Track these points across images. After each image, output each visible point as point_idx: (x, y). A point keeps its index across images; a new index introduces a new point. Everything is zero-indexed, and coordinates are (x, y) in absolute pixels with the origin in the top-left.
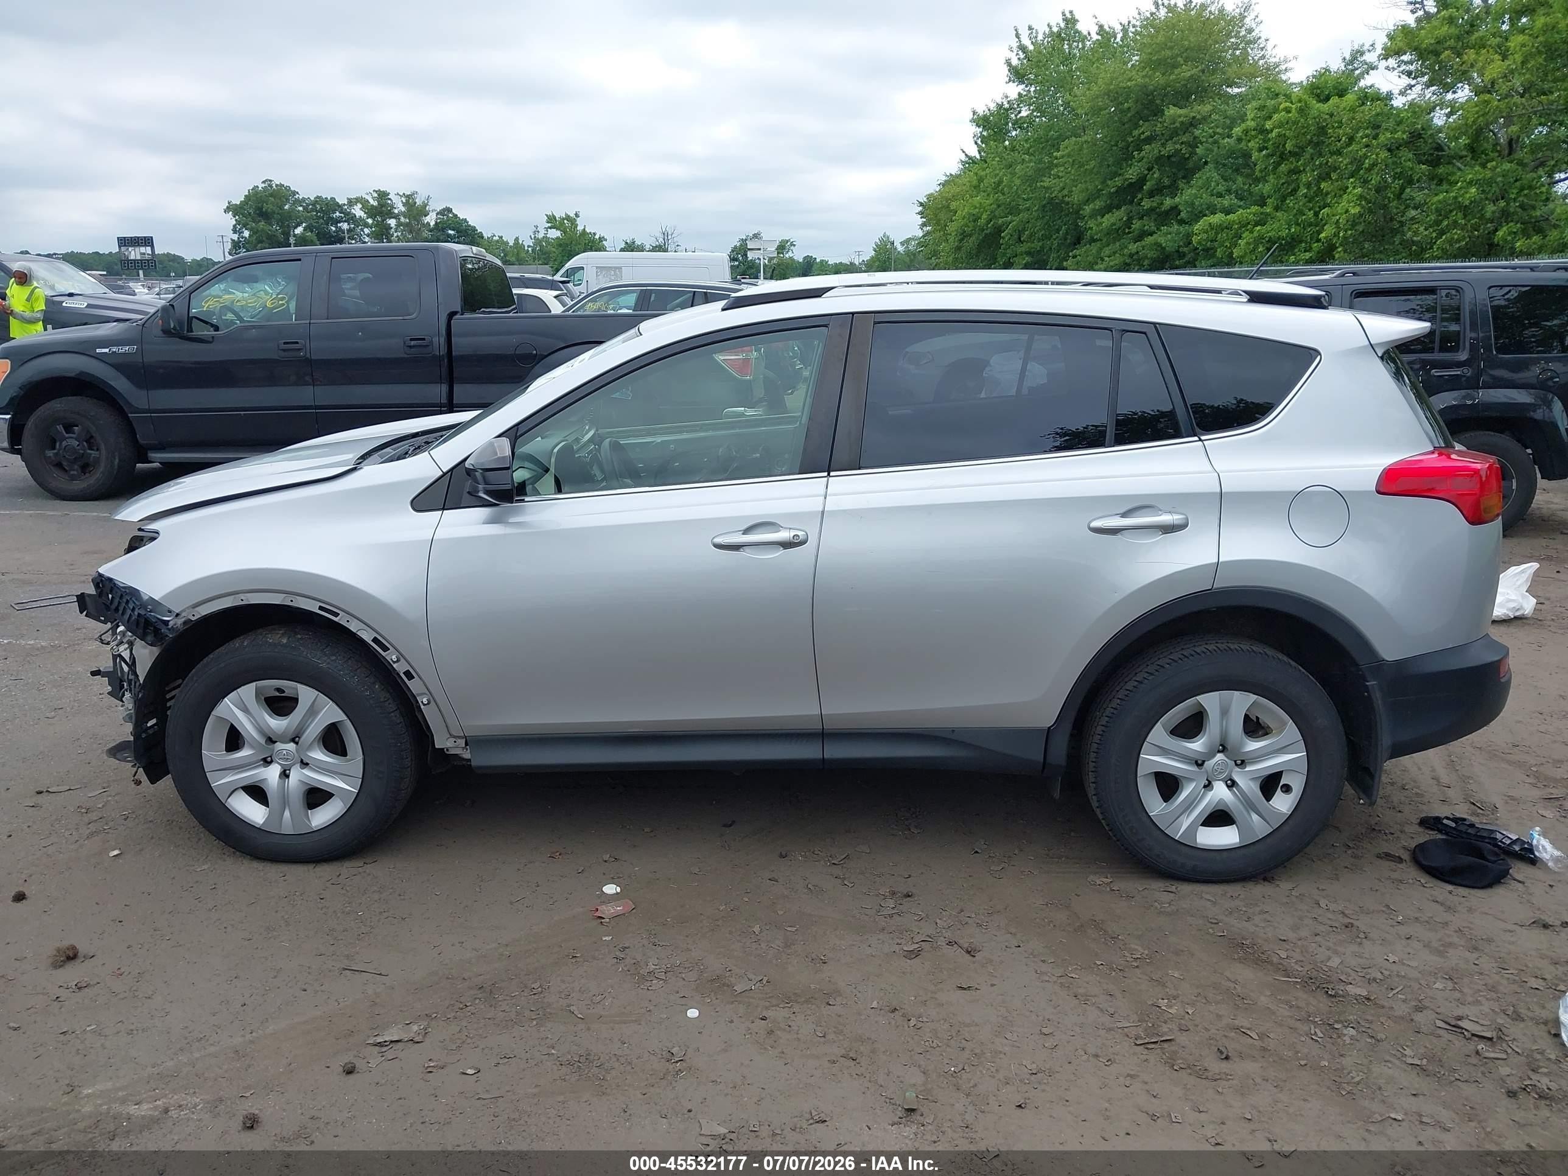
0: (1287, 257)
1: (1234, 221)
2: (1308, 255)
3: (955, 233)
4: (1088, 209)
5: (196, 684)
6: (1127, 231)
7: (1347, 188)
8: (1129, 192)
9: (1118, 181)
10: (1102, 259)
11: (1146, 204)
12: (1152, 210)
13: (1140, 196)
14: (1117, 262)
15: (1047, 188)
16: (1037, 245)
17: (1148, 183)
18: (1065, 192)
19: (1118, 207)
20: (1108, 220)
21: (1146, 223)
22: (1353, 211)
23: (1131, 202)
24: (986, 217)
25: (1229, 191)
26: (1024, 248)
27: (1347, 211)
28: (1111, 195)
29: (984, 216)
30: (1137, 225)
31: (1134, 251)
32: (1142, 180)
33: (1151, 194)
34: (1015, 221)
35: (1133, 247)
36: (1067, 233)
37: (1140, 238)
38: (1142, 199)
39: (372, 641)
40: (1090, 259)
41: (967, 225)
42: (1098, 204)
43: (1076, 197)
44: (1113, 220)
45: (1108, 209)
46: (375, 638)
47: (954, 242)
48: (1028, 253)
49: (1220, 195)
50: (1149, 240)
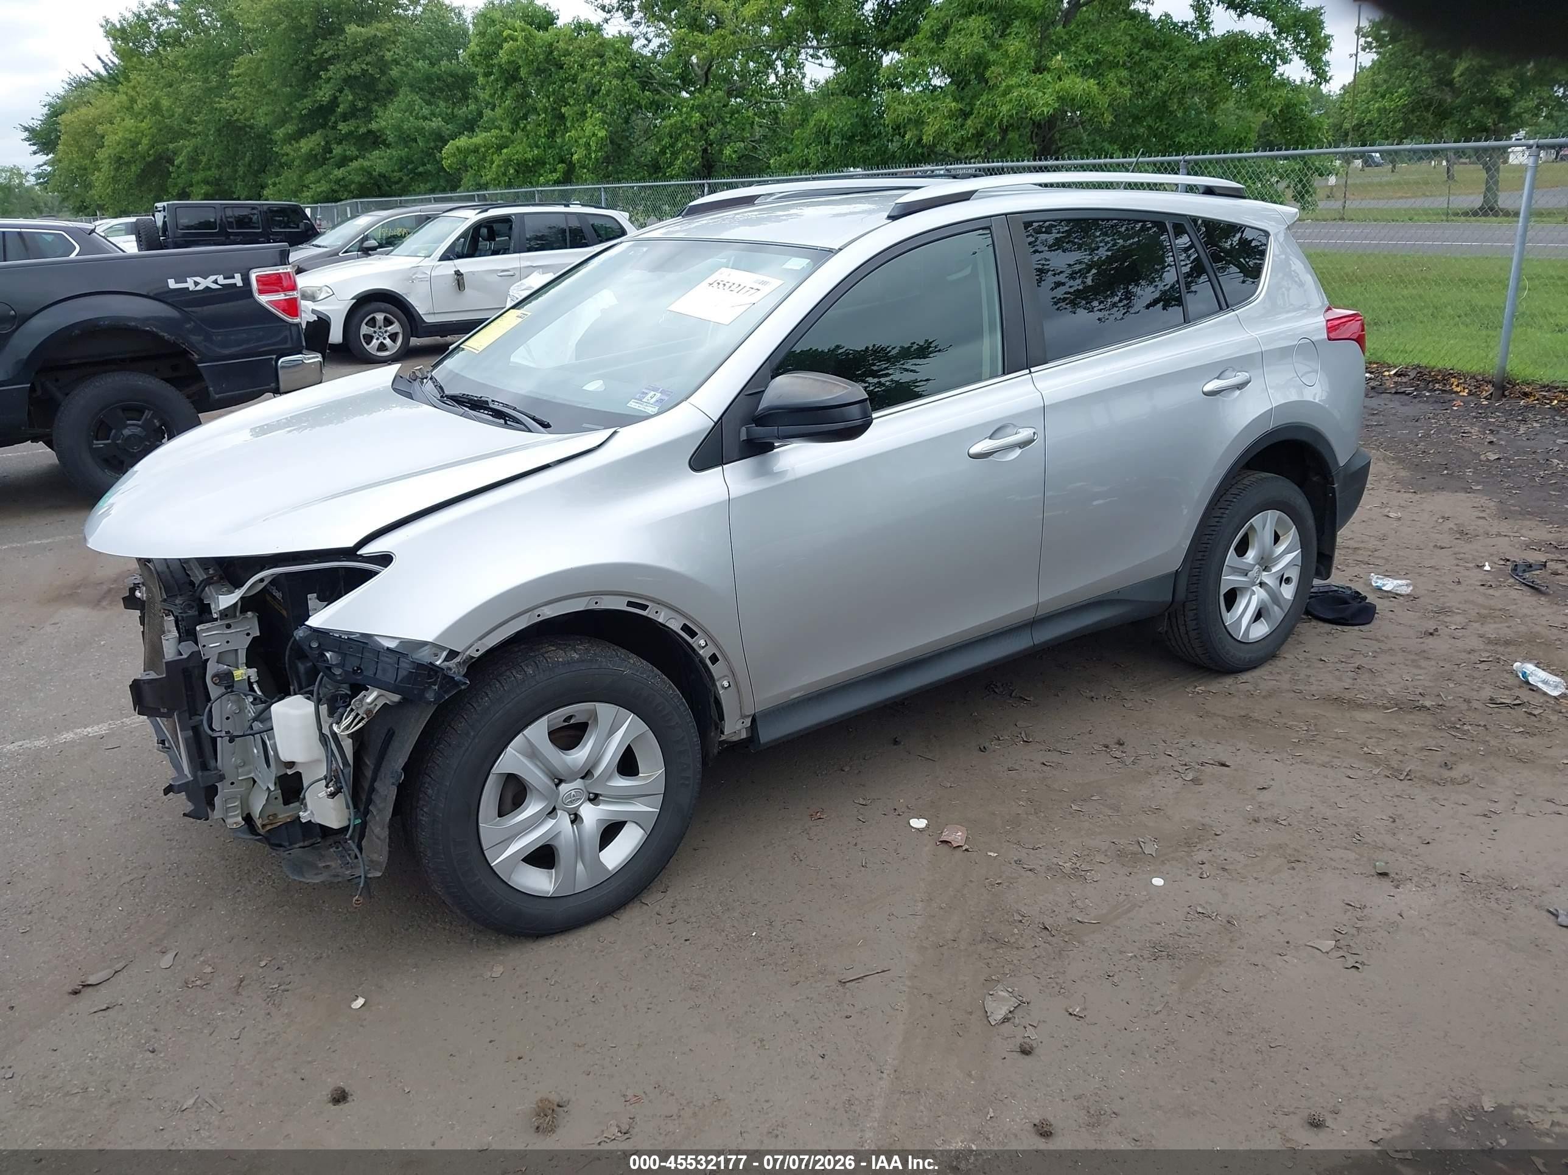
0: (536, 179)
1: (479, 145)
2: (555, 176)
3: (108, 161)
4: (280, 133)
5: (477, 740)
6: (328, 156)
7: (586, 112)
8: (321, 116)
9: (307, 103)
10: (308, 187)
11: (344, 128)
12: (351, 133)
13: (333, 119)
14: (324, 188)
15: (221, 110)
16: (214, 173)
17: (341, 106)
18: (247, 115)
19: (313, 132)
20: (306, 145)
21: (347, 148)
22: (600, 135)
23: (323, 126)
24: (146, 142)
25: (433, 114)
26: (197, 177)
27: (594, 135)
28: (302, 118)
29: (145, 141)
30: (337, 150)
31: (340, 176)
32: (334, 102)
33: (345, 118)
34: (185, 147)
35: (339, 173)
36: (253, 160)
37: (343, 162)
38: (336, 122)
39: (682, 629)
40: (293, 187)
41: (123, 152)
42: (290, 128)
43: (262, 119)
44: (311, 145)
45: (300, 134)
46: (685, 624)
47: (109, 171)
48: (207, 182)
49: (425, 118)
50: (355, 164)
